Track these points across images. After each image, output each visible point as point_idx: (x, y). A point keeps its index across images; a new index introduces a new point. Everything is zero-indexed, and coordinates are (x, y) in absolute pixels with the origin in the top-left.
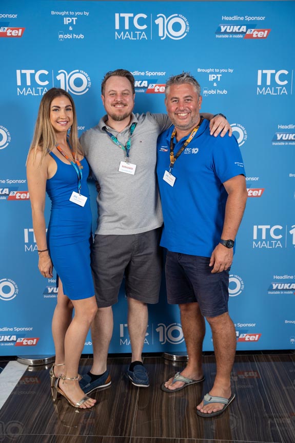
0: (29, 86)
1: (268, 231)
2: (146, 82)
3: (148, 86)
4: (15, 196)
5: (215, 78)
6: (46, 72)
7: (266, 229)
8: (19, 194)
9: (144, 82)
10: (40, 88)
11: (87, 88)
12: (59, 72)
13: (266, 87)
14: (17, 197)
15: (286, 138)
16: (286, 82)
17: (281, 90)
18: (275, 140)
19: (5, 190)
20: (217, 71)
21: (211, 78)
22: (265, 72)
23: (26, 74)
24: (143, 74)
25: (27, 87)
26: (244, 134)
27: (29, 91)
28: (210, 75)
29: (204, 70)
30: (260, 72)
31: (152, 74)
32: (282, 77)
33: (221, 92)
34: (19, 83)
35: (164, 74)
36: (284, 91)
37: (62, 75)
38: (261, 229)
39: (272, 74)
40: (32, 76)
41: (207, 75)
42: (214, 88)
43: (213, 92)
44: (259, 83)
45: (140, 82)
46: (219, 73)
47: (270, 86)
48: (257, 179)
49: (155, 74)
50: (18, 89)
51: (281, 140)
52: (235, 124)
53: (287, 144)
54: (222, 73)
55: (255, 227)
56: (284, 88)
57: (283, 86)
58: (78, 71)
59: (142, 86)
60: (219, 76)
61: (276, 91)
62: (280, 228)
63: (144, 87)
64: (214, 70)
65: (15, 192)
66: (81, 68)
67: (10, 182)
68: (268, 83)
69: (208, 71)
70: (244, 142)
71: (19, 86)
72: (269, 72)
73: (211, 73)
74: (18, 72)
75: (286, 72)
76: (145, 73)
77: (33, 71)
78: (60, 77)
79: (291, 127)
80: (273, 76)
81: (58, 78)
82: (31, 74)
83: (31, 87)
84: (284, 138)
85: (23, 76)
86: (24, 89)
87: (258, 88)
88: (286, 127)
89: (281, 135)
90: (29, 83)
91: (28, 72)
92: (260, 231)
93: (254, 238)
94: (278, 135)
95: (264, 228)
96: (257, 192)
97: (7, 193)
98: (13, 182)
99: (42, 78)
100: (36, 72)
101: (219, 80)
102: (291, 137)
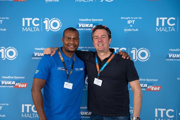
0: (29, 27)
1: (164, 112)
2: (92, 25)
3: (93, 27)
4: (18, 86)
5: (131, 22)
6: (38, 19)
7: (164, 111)
8: (20, 85)
9: (91, 24)
10: (34, 28)
11: (59, 27)
12: (45, 19)
13: (162, 27)
14: (20, 86)
15: (175, 57)
16: (174, 24)
17: (171, 29)
18: (168, 57)
19: (13, 82)
20: (133, 18)
21: (129, 22)
22: (161, 18)
23: (27, 20)
24: (90, 20)
25: (28, 27)
26: (149, 54)
27: (29, 29)
28: (128, 21)
29: (124, 18)
30: (158, 19)
31: (95, 20)
32: (171, 22)
33: (134, 30)
34: (24, 25)
35: (102, 20)
36: (173, 29)
37: (47, 20)
38: (160, 111)
39: (165, 20)
40: (31, 21)
41: (127, 20)
42: (131, 28)
43: (130, 30)
44: (157, 25)
45: (89, 24)
46: (133, 19)
47: (164, 27)
48: (157, 80)
49: (97, 20)
50: (23, 28)
51: (172, 58)
52: (143, 48)
53: (175, 60)
54: (135, 19)
55: (156, 110)
56: (173, 28)
57: (172, 27)
58: (55, 18)
59: (90, 26)
60: (133, 21)
61: (168, 29)
62: (173, 111)
63: (91, 27)
64: (131, 18)
65: (19, 83)
66: (57, 17)
67: (16, 78)
68: (163, 25)
69: (127, 18)
70: (148, 58)
71: (24, 27)
72: (163, 19)
73: (129, 19)
74: (23, 19)
75: (174, 19)
76: (92, 20)
77: (31, 19)
78: (46, 22)
79: (178, 50)
80: (166, 21)
81: (44, 22)
82: (30, 20)
83: (30, 27)
84: (173, 57)
85: (26, 21)
86: (26, 28)
87: (157, 28)
88: (175, 50)
89: (172, 55)
90: (29, 25)
91: (29, 19)
92: (159, 112)
93: (156, 116)
94: (170, 55)
95: (162, 110)
96: (157, 88)
97: (14, 84)
98: (17, 78)
99: (36, 22)
100: (33, 19)
101: (133, 23)
102: (178, 56)
